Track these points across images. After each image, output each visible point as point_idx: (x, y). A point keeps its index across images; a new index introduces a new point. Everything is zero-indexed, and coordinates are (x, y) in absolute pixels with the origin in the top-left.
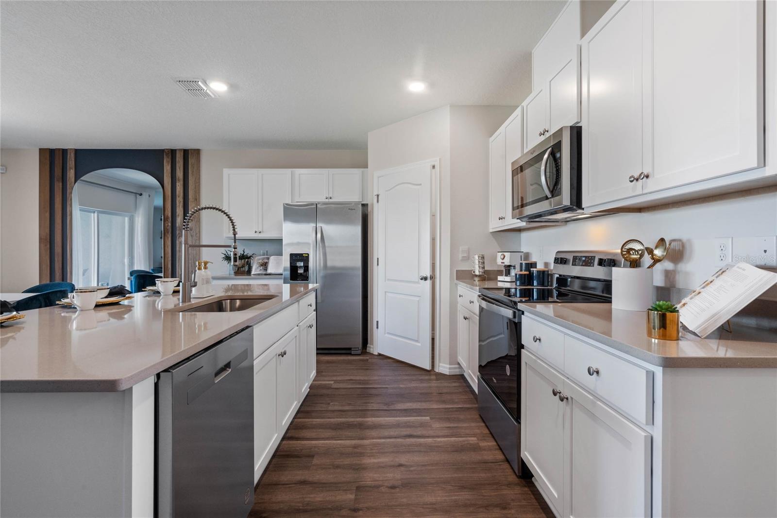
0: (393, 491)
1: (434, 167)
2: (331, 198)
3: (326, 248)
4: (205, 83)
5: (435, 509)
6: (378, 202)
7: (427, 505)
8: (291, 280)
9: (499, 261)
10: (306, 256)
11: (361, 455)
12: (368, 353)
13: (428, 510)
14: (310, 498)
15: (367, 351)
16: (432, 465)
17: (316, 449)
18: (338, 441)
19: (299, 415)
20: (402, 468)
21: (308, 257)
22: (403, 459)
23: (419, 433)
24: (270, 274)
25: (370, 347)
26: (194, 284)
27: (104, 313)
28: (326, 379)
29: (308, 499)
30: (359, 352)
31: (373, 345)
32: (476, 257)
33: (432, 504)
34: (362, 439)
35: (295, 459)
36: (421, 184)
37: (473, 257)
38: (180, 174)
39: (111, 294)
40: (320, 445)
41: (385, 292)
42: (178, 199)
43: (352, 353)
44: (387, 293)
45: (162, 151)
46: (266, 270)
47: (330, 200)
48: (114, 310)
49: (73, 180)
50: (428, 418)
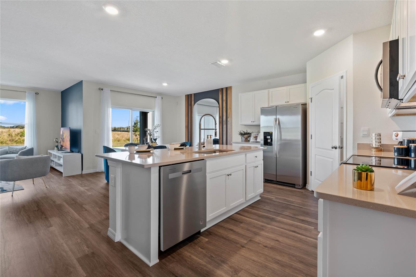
0: (264, 248)
1: (342, 77)
2: (288, 102)
3: (281, 129)
4: (220, 62)
5: (278, 262)
6: (311, 102)
7: (276, 259)
8: (264, 145)
9: (394, 137)
10: (271, 133)
11: (263, 230)
12: (307, 189)
13: (274, 261)
14: (230, 235)
15: (306, 188)
16: (294, 247)
17: (245, 221)
18: (257, 222)
19: (248, 207)
20: (277, 242)
21: (272, 134)
22: (280, 239)
23: (301, 232)
24: (258, 142)
25: (308, 186)
26: (203, 144)
27: (178, 152)
28: (273, 196)
29: (229, 236)
30: (300, 187)
31: (309, 185)
32: (374, 135)
33: (278, 260)
34: (269, 224)
35: (235, 221)
36: (333, 89)
37: (372, 135)
38: (224, 98)
39: (181, 146)
40: (248, 220)
41: (315, 155)
42: (224, 109)
43: (296, 187)
44: (316, 155)
45: (219, 89)
46: (256, 140)
47: (288, 103)
48: (182, 151)
49: (193, 105)
50: (313, 228)
